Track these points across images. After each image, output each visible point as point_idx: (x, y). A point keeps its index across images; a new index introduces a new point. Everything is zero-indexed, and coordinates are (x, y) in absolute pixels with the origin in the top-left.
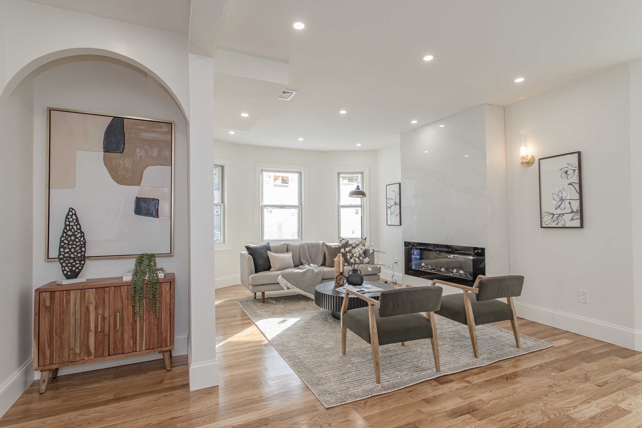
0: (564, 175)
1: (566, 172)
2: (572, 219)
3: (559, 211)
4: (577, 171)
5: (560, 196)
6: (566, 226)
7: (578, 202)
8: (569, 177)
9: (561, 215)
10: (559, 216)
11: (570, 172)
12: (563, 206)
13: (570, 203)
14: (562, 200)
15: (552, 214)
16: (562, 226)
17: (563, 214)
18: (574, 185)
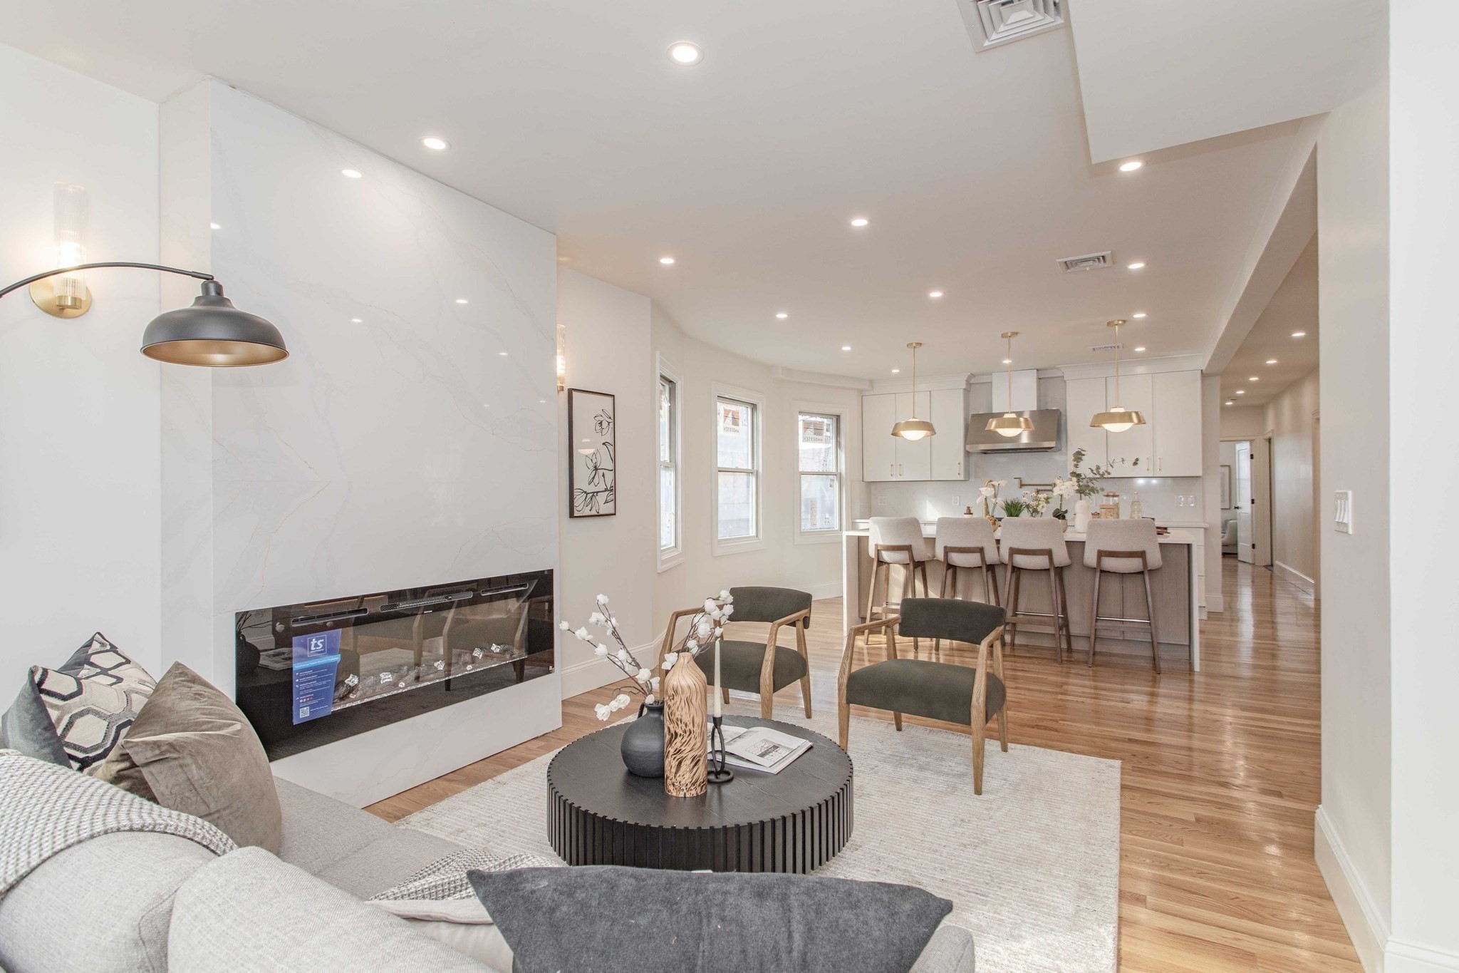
0: (598, 428)
1: (601, 423)
2: (606, 502)
3: (591, 489)
4: (611, 425)
5: (594, 461)
6: (601, 513)
7: (613, 472)
8: (604, 431)
9: (595, 494)
10: (592, 496)
11: (605, 425)
12: (596, 481)
13: (603, 475)
14: (596, 469)
15: (585, 492)
16: (596, 514)
17: (597, 492)
18: (609, 447)
